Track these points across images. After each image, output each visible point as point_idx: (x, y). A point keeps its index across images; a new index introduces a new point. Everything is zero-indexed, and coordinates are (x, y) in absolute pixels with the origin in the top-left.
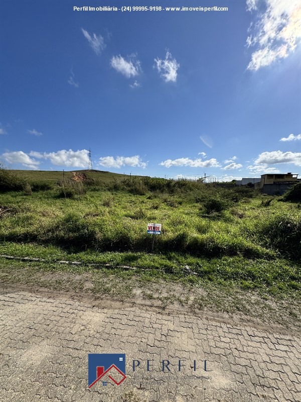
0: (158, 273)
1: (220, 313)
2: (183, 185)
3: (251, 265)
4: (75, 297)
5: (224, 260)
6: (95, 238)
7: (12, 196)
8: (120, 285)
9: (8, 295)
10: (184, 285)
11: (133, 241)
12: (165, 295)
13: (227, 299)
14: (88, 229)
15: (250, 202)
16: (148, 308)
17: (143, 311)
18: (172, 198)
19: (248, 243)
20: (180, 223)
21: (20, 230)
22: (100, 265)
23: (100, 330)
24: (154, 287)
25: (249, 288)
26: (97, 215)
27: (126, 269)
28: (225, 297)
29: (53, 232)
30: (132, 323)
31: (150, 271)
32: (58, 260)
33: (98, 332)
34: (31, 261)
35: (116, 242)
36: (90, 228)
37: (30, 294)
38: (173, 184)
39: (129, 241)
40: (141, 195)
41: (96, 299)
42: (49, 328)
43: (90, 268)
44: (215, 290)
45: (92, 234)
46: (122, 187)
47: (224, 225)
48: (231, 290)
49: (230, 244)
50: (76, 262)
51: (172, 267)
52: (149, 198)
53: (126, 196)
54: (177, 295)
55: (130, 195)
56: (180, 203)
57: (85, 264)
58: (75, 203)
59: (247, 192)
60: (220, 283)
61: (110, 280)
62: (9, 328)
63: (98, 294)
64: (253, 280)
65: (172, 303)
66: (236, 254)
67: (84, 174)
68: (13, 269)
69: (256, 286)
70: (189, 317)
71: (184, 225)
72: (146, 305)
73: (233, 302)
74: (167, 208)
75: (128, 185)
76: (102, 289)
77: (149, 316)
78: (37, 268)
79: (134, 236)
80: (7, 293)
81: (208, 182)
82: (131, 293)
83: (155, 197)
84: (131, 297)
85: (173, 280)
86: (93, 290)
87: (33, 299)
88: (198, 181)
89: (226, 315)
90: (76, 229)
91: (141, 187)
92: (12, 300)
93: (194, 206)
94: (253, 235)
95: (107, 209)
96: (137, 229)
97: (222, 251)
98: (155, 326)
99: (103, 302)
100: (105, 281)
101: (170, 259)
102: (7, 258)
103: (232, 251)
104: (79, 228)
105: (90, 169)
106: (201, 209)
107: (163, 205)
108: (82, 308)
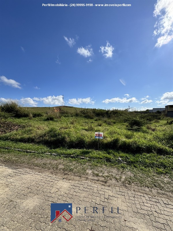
0: (102, 161)
1: (143, 188)
2: (116, 113)
3: (163, 159)
4: (53, 173)
5: (144, 155)
6: (65, 141)
7: (23, 120)
8: (79, 167)
9: (18, 170)
10: (118, 169)
11: (87, 143)
12: (106, 174)
13: (147, 179)
14: (61, 136)
15: (159, 122)
16: (96, 181)
17: (93, 183)
18: (109, 120)
19: (159, 145)
20: (115, 133)
21: (26, 136)
22: (68, 156)
23: (67, 192)
24: (99, 169)
25: (162, 173)
26: (67, 128)
27: (83, 159)
28: (145, 178)
29: (43, 137)
30: (86, 189)
31: (97, 160)
32: (45, 152)
33: (66, 193)
34: (30, 152)
35: (77, 143)
36: (62, 135)
37: (29, 170)
38: (110, 112)
39: (84, 142)
40: (91, 119)
41: (65, 174)
42: (38, 189)
43: (62, 157)
44: (139, 173)
45: (64, 138)
46: (80, 115)
47: (143, 134)
48: (150, 174)
49: (147, 145)
50: (54, 154)
51: (110, 158)
52: (96, 120)
53: (82, 119)
54: (114, 175)
55: (85, 119)
56: (114, 123)
57: (59, 155)
58: (54, 123)
59: (156, 116)
60: (142, 169)
61: (73, 164)
62: (17, 187)
63: (66, 172)
64: (164, 168)
65: (111, 179)
66: (152, 152)
67: (60, 108)
68: (21, 156)
69: (167, 172)
70: (122, 189)
71: (117, 134)
72: (94, 180)
73: (152, 182)
74: (106, 125)
75: (84, 113)
76: (69, 169)
77: (96, 186)
78: (33, 156)
79: (87, 140)
80: (17, 169)
81: (131, 111)
82: (85, 172)
83: (99, 120)
84: (85, 174)
85: (111, 166)
86: (63, 169)
87: (31, 172)
88: (125, 110)
89: (147, 189)
90: (55, 136)
91: (91, 114)
92: (20, 172)
93: (123, 124)
94: (163, 141)
95: (72, 126)
96: (89, 136)
97: (142, 149)
98: (100, 192)
99: (69, 176)
100: (70, 164)
101: (109, 153)
102: (19, 151)
103: (149, 149)
104: (56, 135)
105: (63, 105)
106: (127, 126)
107: (104, 124)
108: (57, 179)
